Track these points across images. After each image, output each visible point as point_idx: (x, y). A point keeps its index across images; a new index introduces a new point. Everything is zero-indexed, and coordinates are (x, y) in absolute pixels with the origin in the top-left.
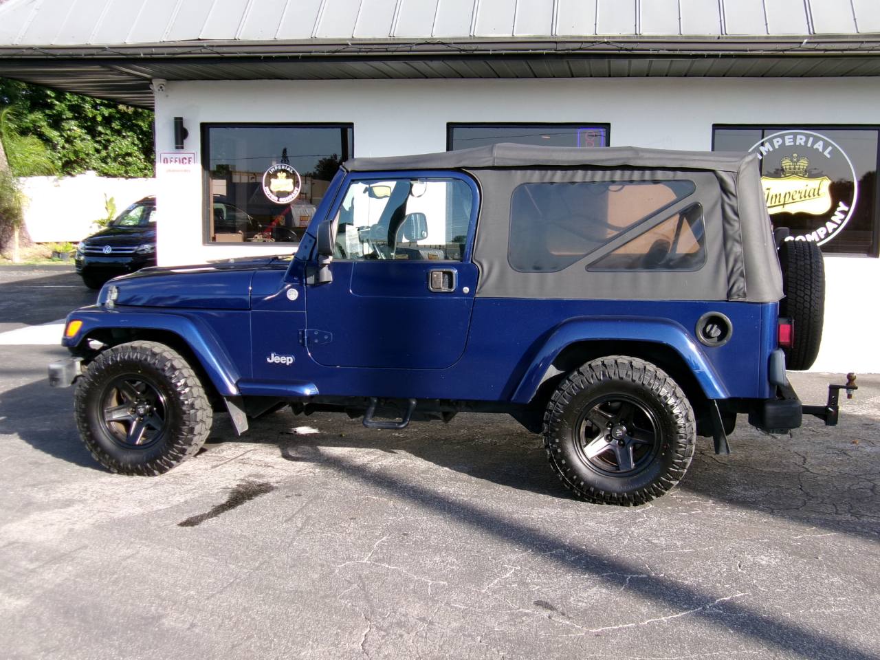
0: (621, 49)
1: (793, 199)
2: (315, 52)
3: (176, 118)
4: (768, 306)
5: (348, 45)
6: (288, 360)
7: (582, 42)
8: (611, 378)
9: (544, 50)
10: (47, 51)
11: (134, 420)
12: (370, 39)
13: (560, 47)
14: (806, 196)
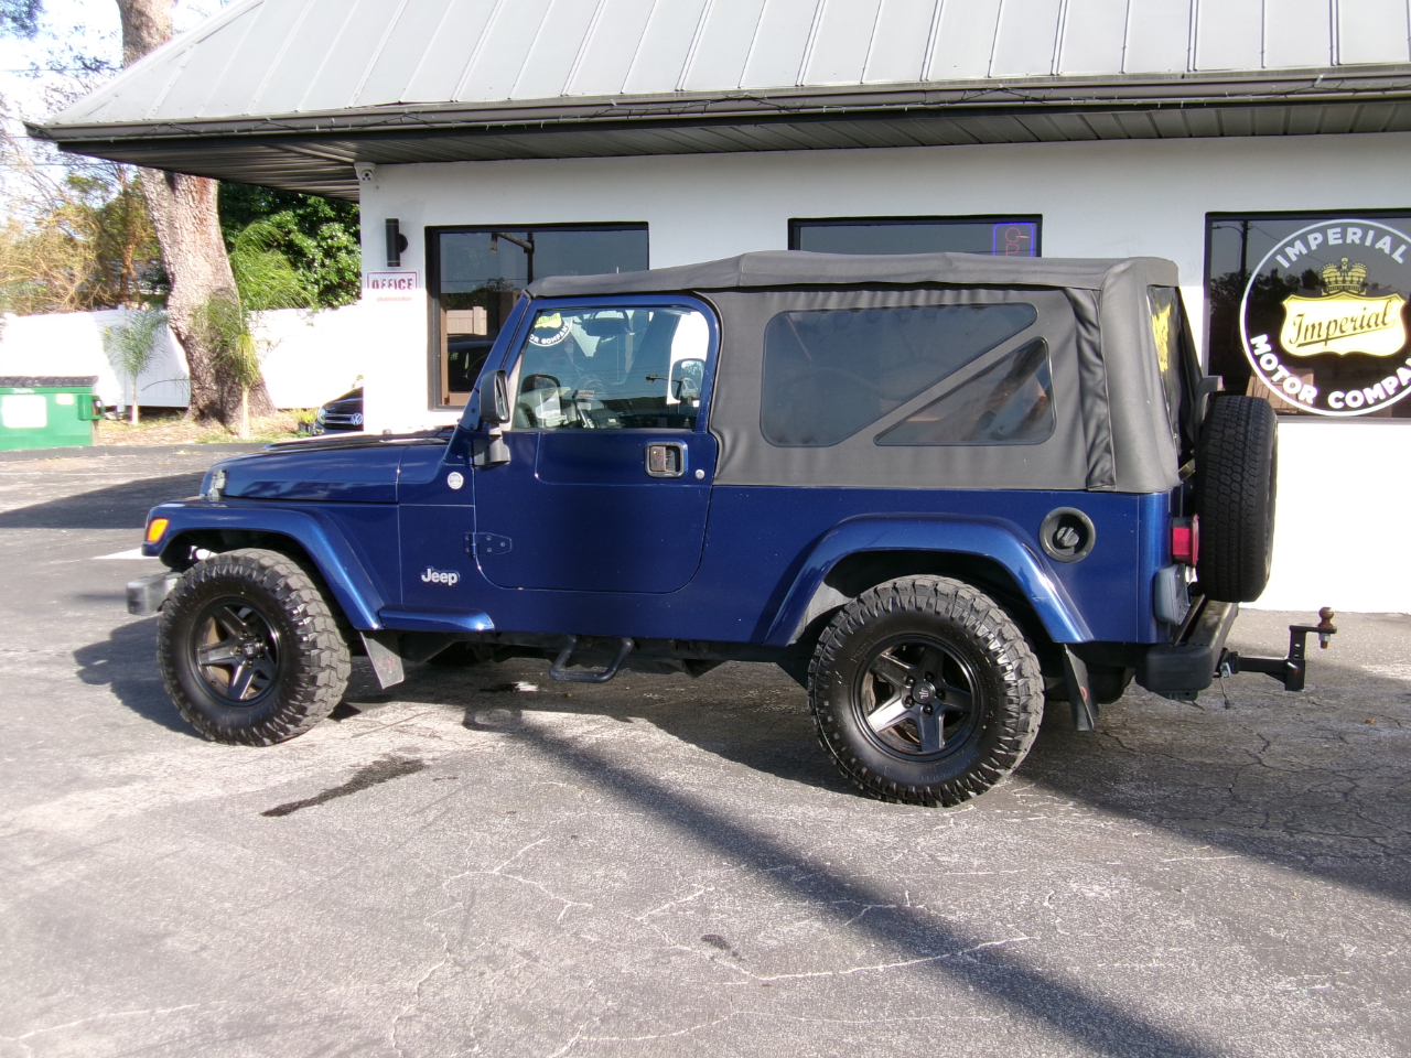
0: (1026, 99)
1: (1342, 331)
2: (564, 117)
3: (388, 221)
4: (1152, 498)
5: (611, 105)
6: (450, 578)
7: (964, 90)
8: (903, 608)
9: (906, 104)
10: (187, 127)
11: (240, 664)
12: (647, 96)
13: (930, 98)
14: (1364, 325)
